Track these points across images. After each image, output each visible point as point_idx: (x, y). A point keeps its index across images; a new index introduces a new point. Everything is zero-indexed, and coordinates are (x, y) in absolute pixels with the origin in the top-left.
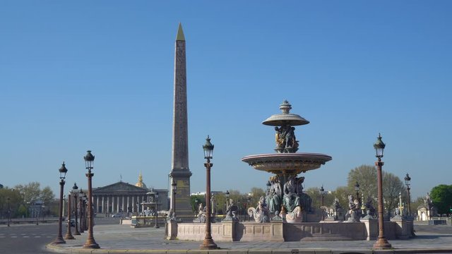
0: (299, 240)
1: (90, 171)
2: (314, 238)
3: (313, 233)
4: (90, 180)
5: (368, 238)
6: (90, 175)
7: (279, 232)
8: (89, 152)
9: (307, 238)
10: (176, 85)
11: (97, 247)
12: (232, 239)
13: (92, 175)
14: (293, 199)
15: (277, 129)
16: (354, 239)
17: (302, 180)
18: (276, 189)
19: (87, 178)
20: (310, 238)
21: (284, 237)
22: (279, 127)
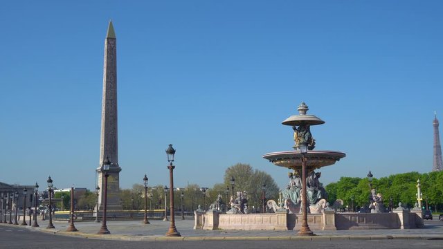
0: (347, 229)
1: (171, 164)
2: (360, 227)
3: (359, 222)
4: (172, 172)
5: (402, 227)
6: (172, 168)
7: (331, 222)
8: (171, 145)
9: (354, 227)
10: (107, 82)
11: (178, 235)
12: (287, 228)
13: (174, 167)
14: (315, 192)
15: (295, 129)
16: (390, 227)
17: (318, 175)
18: (297, 184)
19: (169, 171)
20: (357, 227)
21: (336, 226)
22: (297, 127)
